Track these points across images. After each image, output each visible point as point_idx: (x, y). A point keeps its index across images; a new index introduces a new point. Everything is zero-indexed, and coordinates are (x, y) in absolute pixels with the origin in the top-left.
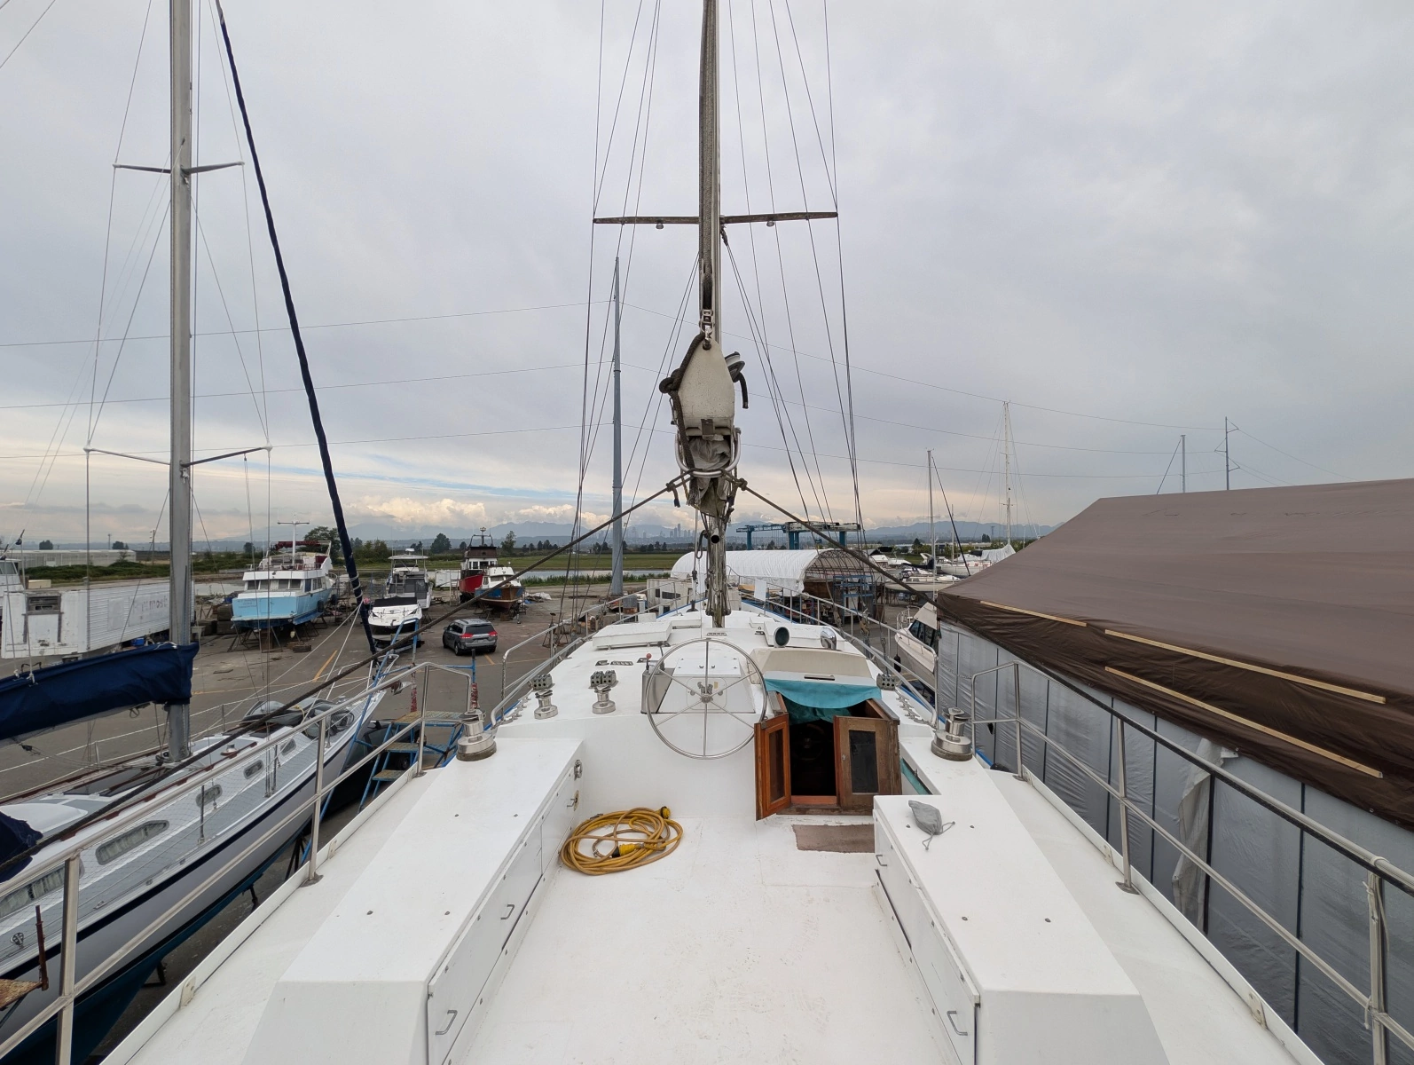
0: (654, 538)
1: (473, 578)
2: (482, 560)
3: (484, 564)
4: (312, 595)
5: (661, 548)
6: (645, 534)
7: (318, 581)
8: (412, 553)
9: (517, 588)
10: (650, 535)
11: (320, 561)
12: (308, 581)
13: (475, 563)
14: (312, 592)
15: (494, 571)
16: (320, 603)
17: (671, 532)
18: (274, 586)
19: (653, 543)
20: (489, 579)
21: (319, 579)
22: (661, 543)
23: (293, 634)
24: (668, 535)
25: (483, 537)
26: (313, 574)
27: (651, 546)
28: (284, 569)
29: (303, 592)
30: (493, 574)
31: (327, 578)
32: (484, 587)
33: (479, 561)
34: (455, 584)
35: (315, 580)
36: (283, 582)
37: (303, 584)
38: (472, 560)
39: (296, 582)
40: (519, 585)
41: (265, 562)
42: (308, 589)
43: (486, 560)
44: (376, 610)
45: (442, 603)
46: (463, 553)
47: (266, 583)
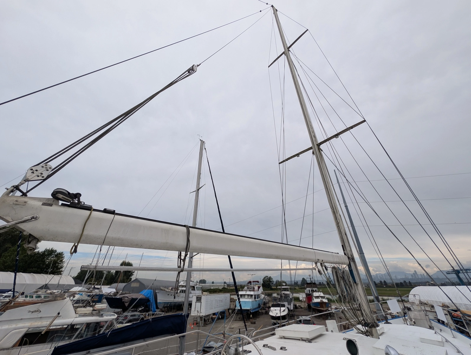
0: (402, 279)
1: (309, 297)
2: (311, 289)
3: (313, 291)
4: (256, 301)
5: (408, 284)
6: (395, 276)
7: (258, 296)
8: (285, 285)
9: (325, 303)
10: (399, 277)
11: (259, 287)
12: (255, 295)
13: (309, 290)
14: (256, 300)
15: (316, 294)
16: (259, 304)
17: (412, 276)
18: (246, 297)
19: (402, 281)
20: (314, 298)
21: (259, 295)
22: (407, 281)
23: (251, 316)
24: (410, 277)
25: (310, 278)
26: (256, 293)
27: (401, 283)
28: (250, 291)
29: (253, 299)
30: (315, 296)
31: (261, 294)
32: (313, 301)
33: (310, 289)
34: (304, 300)
35: (257, 295)
36: (248, 295)
37: (253, 296)
38: (308, 289)
39: (252, 295)
40: (327, 301)
41: (246, 288)
42: (255, 298)
43: (313, 289)
44: (272, 308)
45: (301, 308)
46: (304, 286)
47: (244, 295)
